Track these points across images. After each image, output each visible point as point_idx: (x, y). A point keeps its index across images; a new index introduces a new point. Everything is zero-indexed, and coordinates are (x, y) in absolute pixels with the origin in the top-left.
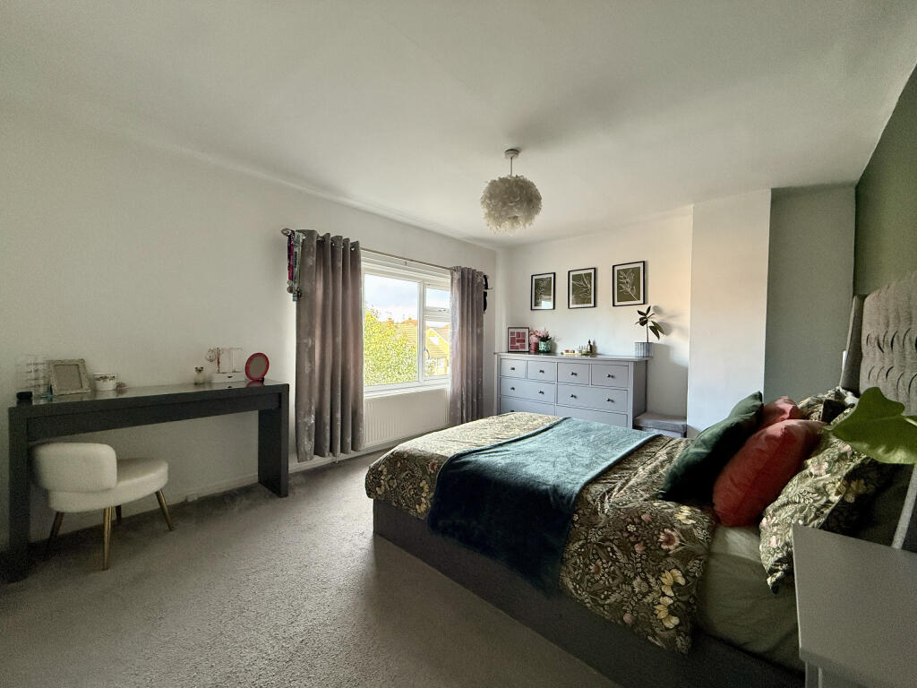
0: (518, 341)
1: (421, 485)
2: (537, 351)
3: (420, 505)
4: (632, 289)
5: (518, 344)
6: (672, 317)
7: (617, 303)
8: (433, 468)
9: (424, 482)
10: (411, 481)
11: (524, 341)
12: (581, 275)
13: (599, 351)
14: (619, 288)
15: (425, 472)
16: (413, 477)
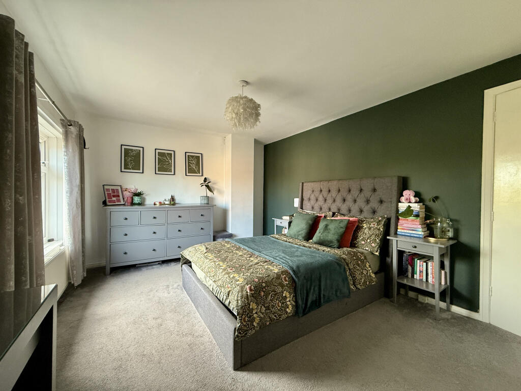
0: (114, 196)
1: (284, 295)
2: (132, 204)
3: (288, 308)
4: (196, 167)
5: (114, 199)
6: (214, 184)
7: (188, 174)
8: (286, 281)
9: (285, 292)
10: (276, 297)
11: (118, 196)
12: (165, 153)
13: (177, 201)
14: (189, 166)
15: (282, 286)
16: (275, 295)
